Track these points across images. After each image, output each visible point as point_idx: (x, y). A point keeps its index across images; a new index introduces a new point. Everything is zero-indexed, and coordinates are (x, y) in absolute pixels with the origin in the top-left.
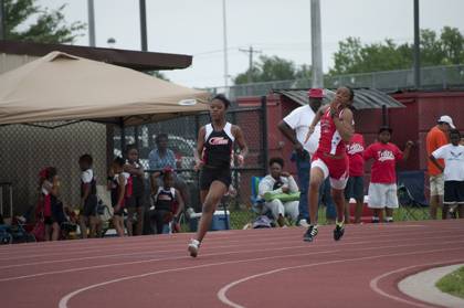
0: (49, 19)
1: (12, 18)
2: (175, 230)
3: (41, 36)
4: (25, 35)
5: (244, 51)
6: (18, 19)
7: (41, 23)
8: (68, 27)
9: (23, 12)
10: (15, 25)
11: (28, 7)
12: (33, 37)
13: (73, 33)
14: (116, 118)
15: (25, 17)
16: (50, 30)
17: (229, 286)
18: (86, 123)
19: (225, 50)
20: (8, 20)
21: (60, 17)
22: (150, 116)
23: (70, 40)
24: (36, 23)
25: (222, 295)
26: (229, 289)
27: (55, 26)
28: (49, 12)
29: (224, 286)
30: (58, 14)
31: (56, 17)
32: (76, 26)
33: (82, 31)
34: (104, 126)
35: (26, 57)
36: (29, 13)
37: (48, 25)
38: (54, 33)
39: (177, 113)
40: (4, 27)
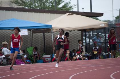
0: (67, 4)
1: (58, 4)
2: (100, 58)
3: (65, 8)
4: (61, 8)
5: (118, 10)
6: (59, 4)
7: (65, 5)
8: (72, 5)
9: (61, 2)
10: (59, 5)
11: (62, 1)
12: (63, 8)
14: (84, 29)
15: (61, 3)
16: (67, 6)
17: (113, 74)
18: (76, 31)
19: (113, 10)
20: (57, 4)
21: (70, 3)
22: (92, 29)
23: (72, 9)
24: (64, 5)
25: (111, 76)
26: (113, 75)
27: (69, 5)
28: (67, 2)
29: (112, 74)
30: (69, 2)
31: (69, 3)
32: (74, 5)
33: (75, 7)
34: (81, 32)
36: (62, 2)
37: (67, 5)
38: (68, 7)
39: (99, 28)
40: (56, 6)
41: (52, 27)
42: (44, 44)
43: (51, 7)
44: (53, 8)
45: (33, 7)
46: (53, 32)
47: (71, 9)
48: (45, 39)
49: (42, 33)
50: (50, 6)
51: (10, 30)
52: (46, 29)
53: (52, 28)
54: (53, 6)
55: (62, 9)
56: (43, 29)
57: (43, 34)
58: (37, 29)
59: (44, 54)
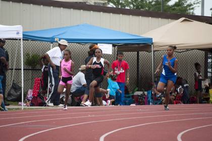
3: (180, 7)
4: (172, 6)
7: (180, 1)
8: (192, 3)
10: (168, 2)
12: (176, 7)
13: (194, 6)
14: (209, 49)
16: (184, 4)
18: (196, 50)
23: (193, 9)
27: (186, 2)
32: (196, 2)
33: (198, 5)
34: (204, 52)
35: (170, 20)
37: (183, 2)
38: (186, 5)
40: (163, 3)
41: (153, 41)
42: (138, 71)
43: (155, 5)
44: (157, 6)
45: (123, 2)
46: (154, 51)
47: (190, 9)
48: (140, 62)
49: (134, 53)
50: (153, 3)
51: (79, 43)
52: (141, 45)
53: (152, 44)
54: (157, 3)
55: (174, 9)
56: (137, 45)
57: (136, 53)
58: (126, 44)
59: (137, 89)
